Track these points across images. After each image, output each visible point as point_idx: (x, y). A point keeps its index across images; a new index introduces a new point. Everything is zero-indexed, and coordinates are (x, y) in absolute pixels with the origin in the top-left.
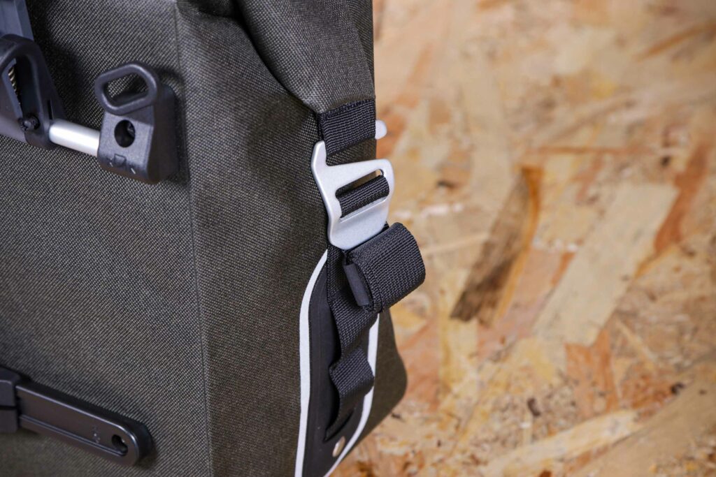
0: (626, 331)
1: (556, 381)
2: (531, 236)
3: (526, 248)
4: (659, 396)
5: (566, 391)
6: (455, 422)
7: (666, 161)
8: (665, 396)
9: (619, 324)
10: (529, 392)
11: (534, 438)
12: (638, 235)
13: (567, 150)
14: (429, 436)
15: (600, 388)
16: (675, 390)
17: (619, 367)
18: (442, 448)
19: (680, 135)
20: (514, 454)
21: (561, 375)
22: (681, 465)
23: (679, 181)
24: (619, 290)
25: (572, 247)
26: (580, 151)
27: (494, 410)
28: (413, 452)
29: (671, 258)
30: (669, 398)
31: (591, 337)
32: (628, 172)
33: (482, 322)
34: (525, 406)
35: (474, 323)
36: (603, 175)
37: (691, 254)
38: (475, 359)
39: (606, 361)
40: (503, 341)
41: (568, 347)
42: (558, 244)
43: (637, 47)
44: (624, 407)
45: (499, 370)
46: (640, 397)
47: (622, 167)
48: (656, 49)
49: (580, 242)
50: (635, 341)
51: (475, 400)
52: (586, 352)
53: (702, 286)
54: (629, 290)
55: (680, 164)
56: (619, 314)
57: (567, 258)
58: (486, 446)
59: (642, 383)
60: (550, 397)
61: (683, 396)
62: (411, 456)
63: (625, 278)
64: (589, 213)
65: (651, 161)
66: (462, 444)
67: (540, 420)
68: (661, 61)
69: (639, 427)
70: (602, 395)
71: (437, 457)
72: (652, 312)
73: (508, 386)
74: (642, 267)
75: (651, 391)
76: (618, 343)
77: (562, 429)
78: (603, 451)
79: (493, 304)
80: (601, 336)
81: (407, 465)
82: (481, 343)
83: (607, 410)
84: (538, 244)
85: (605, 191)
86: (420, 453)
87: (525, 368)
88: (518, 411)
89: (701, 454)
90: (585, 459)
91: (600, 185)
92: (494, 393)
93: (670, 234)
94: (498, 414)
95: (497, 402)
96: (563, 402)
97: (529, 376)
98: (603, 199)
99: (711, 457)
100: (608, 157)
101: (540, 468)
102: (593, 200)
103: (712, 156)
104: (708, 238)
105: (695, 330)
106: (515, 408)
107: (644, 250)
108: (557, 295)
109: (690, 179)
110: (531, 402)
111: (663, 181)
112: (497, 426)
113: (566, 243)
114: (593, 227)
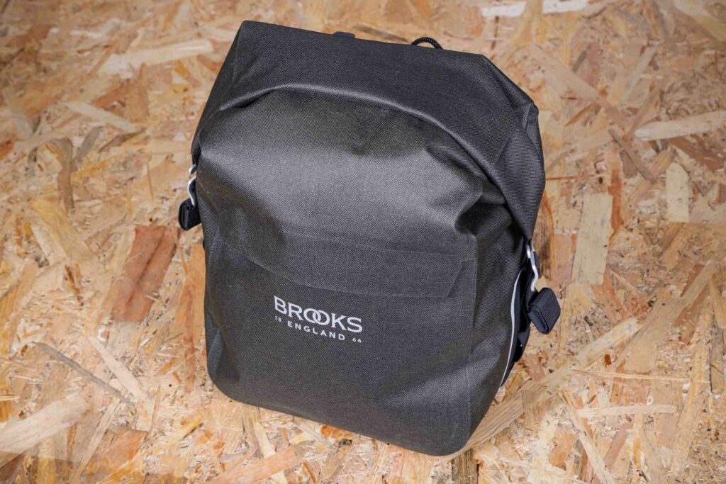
0: (616, 275)
1: (594, 306)
2: (553, 228)
3: (552, 234)
4: (644, 308)
5: (600, 310)
7: (601, 180)
8: (647, 309)
9: (611, 272)
10: (583, 314)
11: (594, 337)
12: (603, 222)
13: (551, 179)
14: (545, 342)
15: (615, 307)
16: (650, 304)
17: (620, 294)
18: (553, 348)
19: (601, 165)
20: (589, 347)
21: (594, 302)
22: (668, 344)
23: (611, 190)
24: (605, 253)
25: (574, 232)
26: (559, 179)
27: (570, 324)
28: (540, 351)
29: (623, 234)
30: (649, 309)
31: (601, 280)
32: (585, 189)
33: (547, 277)
34: (583, 320)
35: (543, 278)
36: (574, 191)
37: (631, 230)
39: (613, 293)
40: (560, 286)
41: (592, 287)
42: (567, 231)
43: (564, 120)
44: (630, 316)
45: (564, 303)
46: (636, 310)
47: (581, 186)
48: (573, 120)
49: (577, 229)
50: (622, 280)
52: (602, 287)
53: (642, 246)
54: (609, 252)
55: (608, 182)
56: (608, 266)
57: (574, 237)
58: (574, 345)
59: (634, 303)
60: (593, 314)
61: (655, 305)
62: (540, 355)
63: (605, 246)
64: (575, 212)
65: (594, 180)
66: (563, 344)
67: (593, 327)
68: (578, 125)
69: (641, 326)
70: (618, 311)
71: (553, 353)
72: (626, 262)
73: (572, 311)
74: (611, 239)
75: (639, 306)
76: (615, 282)
77: (606, 332)
78: (629, 341)
79: (549, 267)
80: (605, 278)
81: (540, 359)
83: (623, 319)
84: (558, 232)
85: (578, 199)
86: (544, 351)
87: (577, 300)
88: (582, 324)
89: (675, 338)
90: (622, 346)
91: (574, 196)
92: (567, 315)
93: (617, 220)
94: (573, 326)
95: (569, 320)
96: (601, 317)
97: (580, 305)
98: (579, 204)
99: (680, 338)
100: (573, 181)
101: (603, 354)
102: (575, 204)
103: (621, 175)
104: (636, 221)
105: (648, 271)
106: (579, 322)
107: (608, 230)
108: (576, 259)
109: (615, 189)
110: (586, 318)
111: (603, 192)
112: (575, 333)
113: (570, 230)
114: (580, 221)
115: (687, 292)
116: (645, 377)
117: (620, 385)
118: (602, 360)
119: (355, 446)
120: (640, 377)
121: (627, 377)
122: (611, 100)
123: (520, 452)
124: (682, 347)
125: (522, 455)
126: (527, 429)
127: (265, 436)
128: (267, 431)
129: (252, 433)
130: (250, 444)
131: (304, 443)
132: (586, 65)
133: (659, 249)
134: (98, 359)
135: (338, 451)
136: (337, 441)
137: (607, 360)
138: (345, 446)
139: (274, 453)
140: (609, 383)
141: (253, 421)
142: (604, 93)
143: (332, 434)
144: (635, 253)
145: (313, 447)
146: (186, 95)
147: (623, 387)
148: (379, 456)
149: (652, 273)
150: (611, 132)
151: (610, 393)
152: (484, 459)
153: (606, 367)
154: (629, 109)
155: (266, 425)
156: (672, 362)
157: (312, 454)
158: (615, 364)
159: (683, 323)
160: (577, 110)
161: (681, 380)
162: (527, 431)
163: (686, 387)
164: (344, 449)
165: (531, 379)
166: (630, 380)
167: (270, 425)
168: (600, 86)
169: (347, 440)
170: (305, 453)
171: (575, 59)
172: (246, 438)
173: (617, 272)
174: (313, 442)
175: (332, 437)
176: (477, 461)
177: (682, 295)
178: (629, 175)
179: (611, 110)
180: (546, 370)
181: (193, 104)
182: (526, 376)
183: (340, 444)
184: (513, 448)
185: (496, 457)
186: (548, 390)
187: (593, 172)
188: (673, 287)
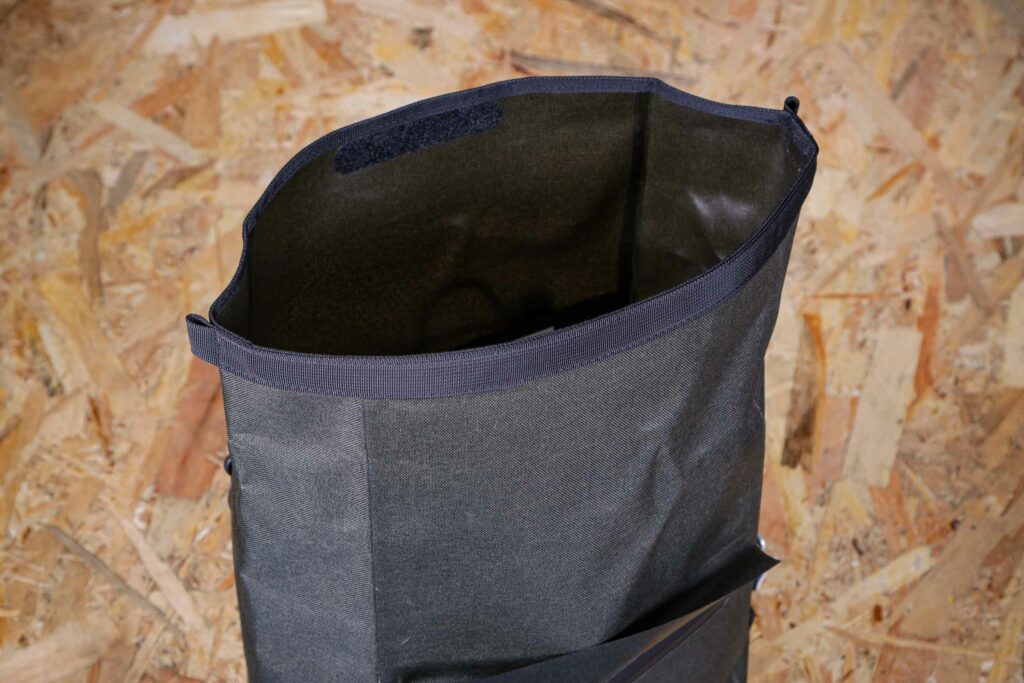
0: (909, 472)
1: (869, 522)
2: (824, 383)
3: (822, 395)
4: (943, 532)
5: (878, 530)
6: (804, 563)
7: (908, 304)
8: (948, 532)
9: (903, 467)
10: (852, 533)
11: (864, 575)
12: (901, 379)
13: (833, 296)
14: (789, 577)
15: (900, 527)
16: (954, 525)
17: (911, 506)
18: (800, 588)
19: (913, 278)
20: (853, 590)
21: (871, 515)
22: (970, 594)
23: (921, 323)
24: (897, 433)
25: (856, 393)
26: (844, 296)
27: (830, 550)
28: (781, 592)
29: (929, 402)
30: (951, 534)
31: (885, 479)
32: (882, 317)
33: (805, 468)
34: (851, 546)
35: (799, 469)
36: (865, 320)
37: (943, 396)
38: (807, 503)
39: (900, 501)
40: (823, 485)
41: (871, 490)
42: (845, 390)
43: (867, 189)
44: (921, 544)
45: (826, 513)
46: (931, 533)
47: (877, 313)
48: (880, 191)
49: (860, 387)
50: (918, 481)
51: (814, 542)
52: (885, 493)
53: (955, 427)
54: (904, 432)
55: (918, 308)
56: (900, 455)
57: (854, 402)
58: (831, 585)
59: (929, 520)
60: (867, 536)
61: (962, 529)
62: (780, 597)
63: (900, 422)
64: (859, 358)
65: (897, 303)
66: (815, 582)
67: (864, 558)
68: (885, 202)
69: (934, 562)
70: (903, 533)
71: (798, 596)
72: (926, 451)
73: (835, 528)
74: (910, 408)
75: (937, 527)
76: (906, 484)
77: (882, 566)
78: (914, 585)
79: (809, 450)
80: (892, 476)
81: (779, 604)
82: (809, 488)
83: (910, 547)
84: (831, 390)
85: (870, 334)
86: (786, 593)
87: (845, 510)
88: (847, 551)
89: (983, 584)
90: (903, 592)
91: (864, 330)
92: (827, 535)
93: (924, 379)
94: (834, 554)
95: (831, 543)
96: (877, 540)
97: (849, 518)
98: (870, 343)
99: (990, 587)
100: (865, 302)
101: (872, 603)
102: (862, 344)
103: (942, 295)
104: (951, 380)
105: (958, 468)
106: (844, 548)
107: (907, 393)
108: (853, 439)
109: (927, 323)
110: (855, 542)
111: (909, 325)
112: (835, 566)
113: (850, 389)
114: (867, 374)
115: (1012, 510)
116: (930, 646)
117: (890, 656)
118: (868, 613)
120: (918, 645)
121: (902, 643)
122: (945, 158)
124: (990, 601)
132: (913, 89)
133: (980, 432)
134: (134, 558)
137: (877, 614)
140: (874, 652)
142: (934, 143)
144: (942, 437)
146: (279, 101)
147: (894, 660)
149: (964, 472)
150: (937, 217)
151: (875, 667)
153: (873, 624)
154: (972, 176)
156: (972, 625)
158: (887, 622)
159: (998, 562)
160: (893, 170)
161: (982, 655)
163: (987, 666)
166: (907, 650)
168: (930, 131)
171: (898, 76)
173: (911, 467)
177: (1003, 514)
178: (954, 296)
179: (942, 176)
180: (785, 623)
181: (290, 118)
186: (785, 655)
187: (898, 289)
188: (992, 499)
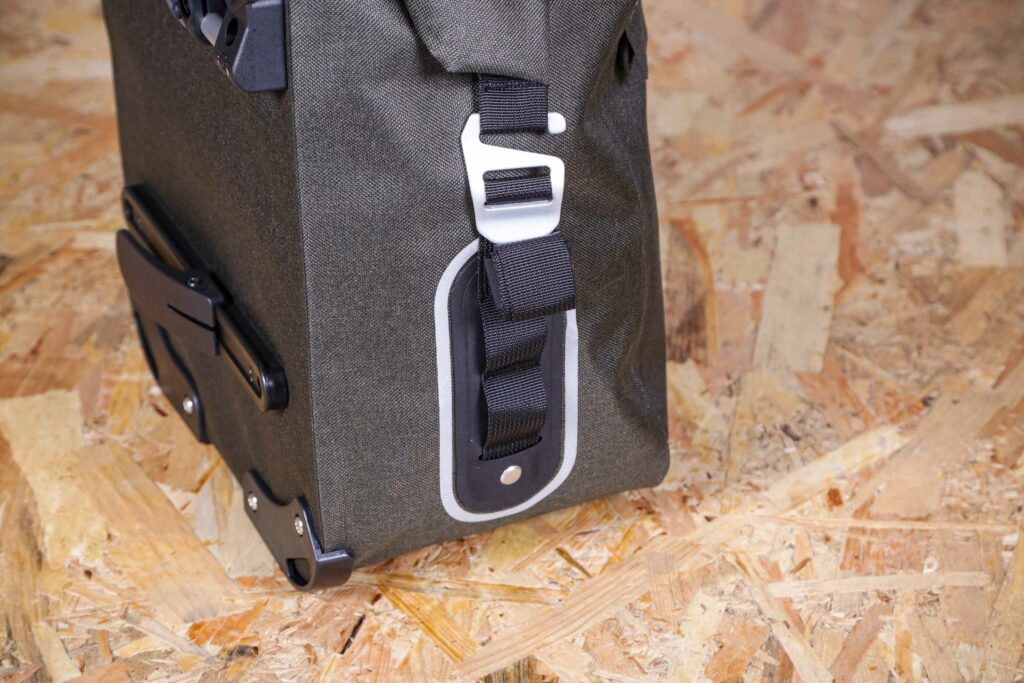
0: (849, 355)
1: (803, 408)
2: (711, 280)
3: (710, 291)
4: (912, 410)
5: (816, 415)
6: (716, 454)
7: (813, 202)
8: (920, 409)
9: (840, 351)
10: (779, 420)
11: (805, 460)
12: (819, 270)
13: (707, 201)
14: (695, 471)
15: (849, 408)
16: (926, 402)
17: (860, 389)
18: (713, 480)
19: (815, 179)
20: (792, 477)
21: (803, 401)
22: (967, 469)
23: (834, 218)
24: (825, 320)
25: (758, 287)
26: (723, 201)
27: (750, 440)
28: (685, 486)
29: (862, 287)
30: (925, 411)
31: (818, 365)
32: (779, 216)
33: (698, 362)
34: (780, 432)
35: (690, 363)
36: (755, 220)
37: (881, 281)
38: (707, 395)
39: (843, 384)
40: (729, 377)
41: (799, 376)
42: (742, 286)
43: (732, 108)
44: (883, 423)
45: (737, 403)
46: (895, 413)
47: (772, 212)
48: (753, 107)
49: (763, 281)
50: (864, 363)
51: (726, 433)
52: (821, 377)
53: (905, 308)
54: (834, 318)
55: (828, 201)
56: (833, 341)
57: (757, 296)
58: (758, 473)
59: (891, 400)
60: (802, 421)
61: (936, 405)
62: (685, 492)
63: (826, 309)
64: (758, 256)
65: (799, 202)
66: (733, 474)
67: (802, 443)
68: (762, 117)
69: (906, 440)
70: (855, 415)
71: (713, 489)
72: (869, 335)
73: (755, 417)
74: (838, 296)
75: (902, 406)
76: (849, 367)
77: (829, 450)
78: (882, 464)
79: (703, 344)
80: (826, 361)
81: (685, 498)
82: (707, 381)
83: (867, 428)
84: (721, 286)
85: (766, 233)
86: (693, 486)
87: (763, 399)
88: (776, 438)
89: (982, 458)
90: (867, 474)
91: (757, 228)
92: (743, 424)
93: (850, 265)
94: (757, 443)
95: (749, 433)
96: (818, 425)
97: (772, 405)
98: (767, 240)
99: (994, 458)
100: (753, 204)
101: (826, 488)
102: (757, 242)
103: (858, 194)
104: (890, 266)
105: (920, 348)
106: (770, 436)
107: (831, 281)
108: (763, 331)
109: (846, 212)
110: (786, 428)
111: (820, 220)
112: (761, 454)
113: (749, 283)
114: (769, 268)
115: (1007, 382)
116: (919, 526)
117: (863, 540)
118: (822, 499)
119: (266, 657)
120: (906, 526)
121: (878, 525)
122: (832, 73)
123: (640, 661)
124: (999, 473)
125: (645, 666)
126: (655, 619)
127: (57, 645)
128: (63, 637)
129: (30, 640)
130: (22, 661)
131: (149, 655)
132: (777, 20)
133: (941, 310)
135: (226, 667)
136: (224, 650)
137: (834, 498)
138: (241, 658)
139: (78, 674)
140: (837, 537)
141: (32, 619)
142: (817, 63)
143: (211, 639)
144: (892, 319)
145: (167, 661)
147: (869, 543)
148: (319, 673)
149: (926, 350)
150: (835, 126)
151: (841, 554)
152: (558, 675)
153: (831, 509)
154: (874, 87)
155: (62, 625)
156: (977, 499)
157: (166, 674)
158: (849, 505)
159: (999, 433)
160: (760, 90)
161: (1000, 529)
162: (656, 623)
163: (1010, 539)
164: (241, 663)
165: (664, 534)
166: (886, 532)
167: (71, 625)
168: (809, 53)
169: (247, 647)
170: (150, 672)
171: (755, 11)
172: (13, 649)
173: (854, 351)
174: (168, 653)
175: (214, 643)
176: (544, 677)
177: (995, 386)
178: (873, 191)
179: (833, 91)
180: (698, 518)
182: (654, 529)
183: (231, 653)
184: (625, 653)
185: (587, 670)
186: (703, 550)
187: (797, 189)
188: (975, 373)
